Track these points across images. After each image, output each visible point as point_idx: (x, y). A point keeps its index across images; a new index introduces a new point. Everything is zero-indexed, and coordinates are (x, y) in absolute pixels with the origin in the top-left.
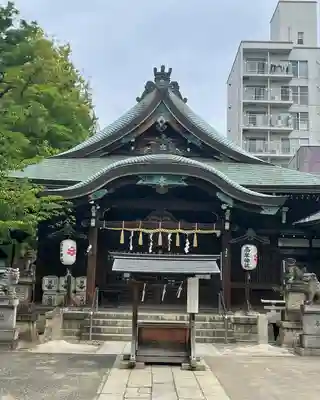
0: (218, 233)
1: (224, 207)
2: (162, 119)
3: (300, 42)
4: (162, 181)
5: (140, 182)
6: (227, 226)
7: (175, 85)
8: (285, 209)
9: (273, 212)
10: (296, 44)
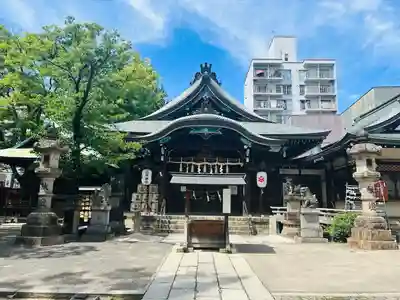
0: (242, 164)
1: (245, 147)
2: (206, 95)
3: (286, 59)
4: (206, 131)
5: (192, 132)
6: (248, 160)
7: (214, 74)
8: (285, 148)
9: (277, 151)
10: (284, 60)
